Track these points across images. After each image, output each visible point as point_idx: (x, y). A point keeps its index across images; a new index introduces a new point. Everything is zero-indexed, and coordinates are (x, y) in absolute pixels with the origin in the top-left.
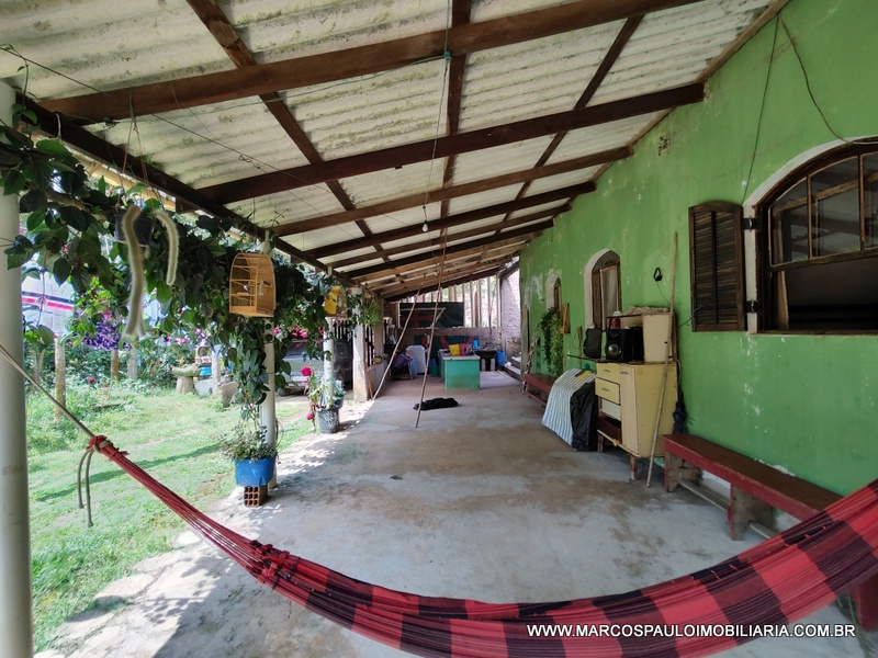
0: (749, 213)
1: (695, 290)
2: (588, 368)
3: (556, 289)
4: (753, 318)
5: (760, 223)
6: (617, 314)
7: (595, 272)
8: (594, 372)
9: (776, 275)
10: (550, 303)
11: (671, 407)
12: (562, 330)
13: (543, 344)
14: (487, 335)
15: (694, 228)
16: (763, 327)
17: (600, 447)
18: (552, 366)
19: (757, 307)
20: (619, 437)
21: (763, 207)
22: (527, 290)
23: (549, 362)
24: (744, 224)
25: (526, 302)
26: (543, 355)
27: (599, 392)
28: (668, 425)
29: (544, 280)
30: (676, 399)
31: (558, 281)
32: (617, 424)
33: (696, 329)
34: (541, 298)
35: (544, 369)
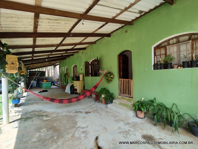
0: (90, 64)
1: (85, 71)
2: (72, 82)
3: (67, 70)
4: (90, 75)
5: (91, 65)
6: (77, 74)
7: (73, 68)
8: (73, 83)
9: (92, 70)
10: (66, 72)
11: (83, 86)
12: (68, 77)
13: (64, 79)
14: (51, 78)
15: (85, 64)
16: (91, 76)
17: (74, 93)
18: (66, 83)
19: (91, 74)
20: (77, 91)
21: (91, 63)
22: (61, 69)
23: (65, 82)
24: (89, 65)
25: (60, 72)
26: (64, 81)
27: (74, 85)
28: (83, 88)
29: (65, 68)
30: (83, 85)
31: (67, 68)
32: (76, 89)
33: (85, 76)
34: (64, 71)
35: (64, 84)
